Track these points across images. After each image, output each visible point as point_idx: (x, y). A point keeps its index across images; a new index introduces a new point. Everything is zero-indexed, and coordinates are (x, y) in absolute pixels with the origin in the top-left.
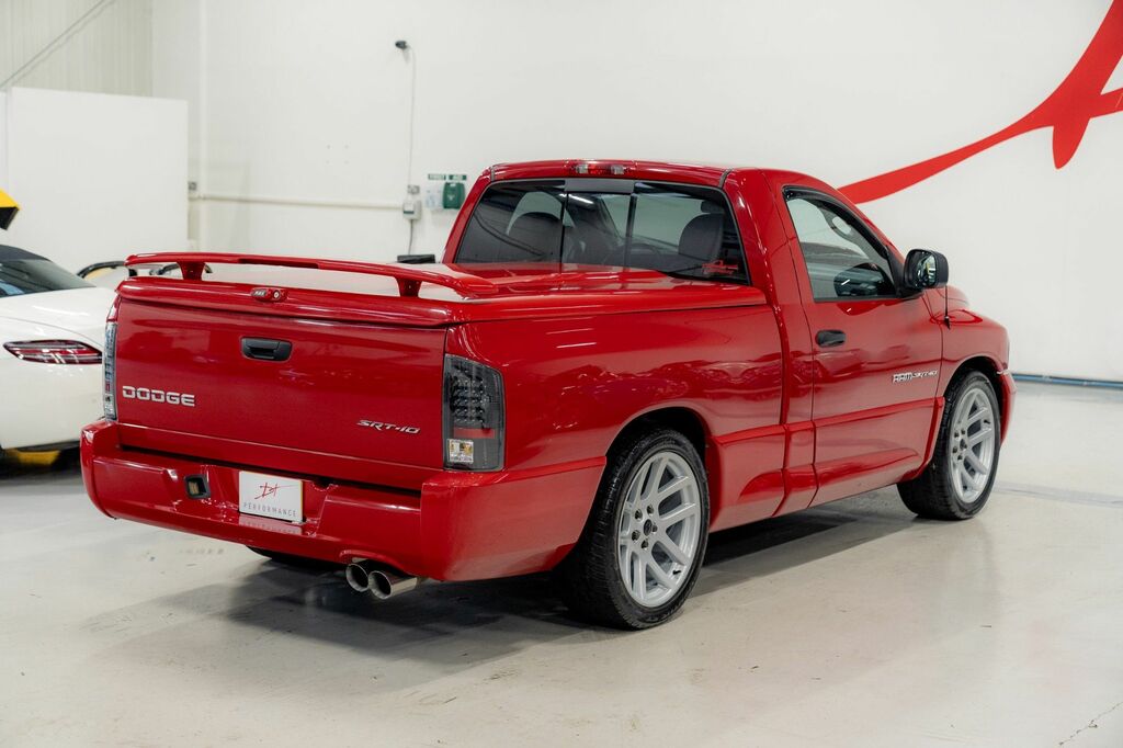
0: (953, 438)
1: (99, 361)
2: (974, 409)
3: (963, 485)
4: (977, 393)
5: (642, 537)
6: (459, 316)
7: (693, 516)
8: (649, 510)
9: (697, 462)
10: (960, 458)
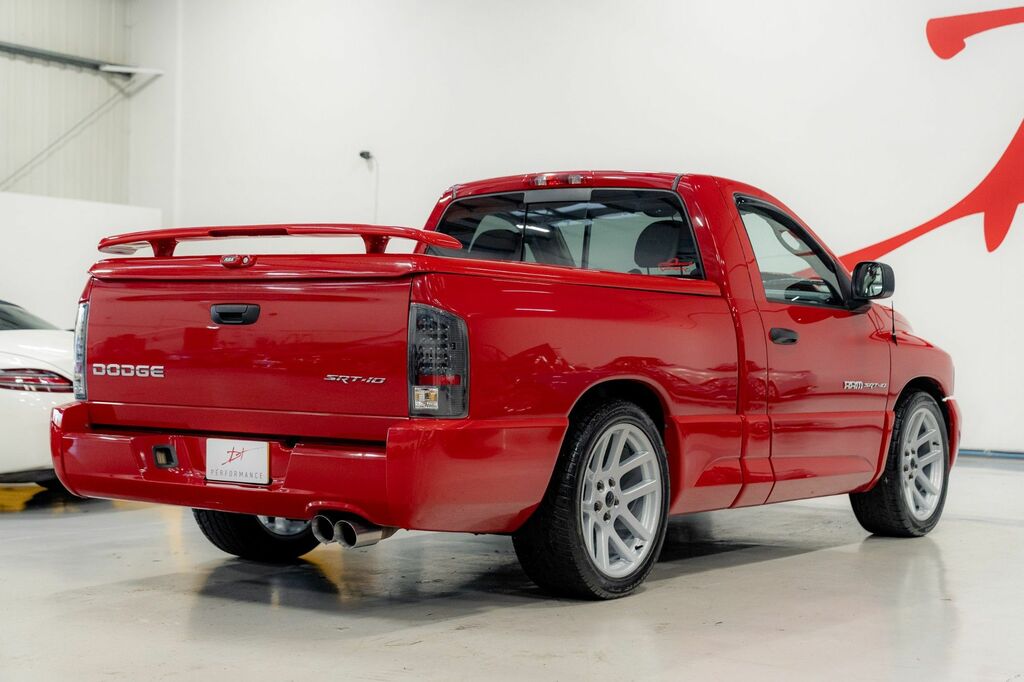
0: (903, 457)
1: (71, 391)
2: (923, 431)
3: (916, 504)
4: (923, 413)
5: (604, 509)
6: (423, 266)
7: (653, 493)
8: (611, 483)
9: (656, 437)
10: (911, 477)
